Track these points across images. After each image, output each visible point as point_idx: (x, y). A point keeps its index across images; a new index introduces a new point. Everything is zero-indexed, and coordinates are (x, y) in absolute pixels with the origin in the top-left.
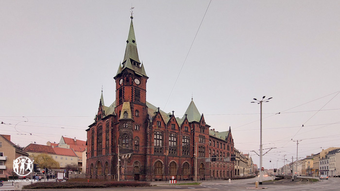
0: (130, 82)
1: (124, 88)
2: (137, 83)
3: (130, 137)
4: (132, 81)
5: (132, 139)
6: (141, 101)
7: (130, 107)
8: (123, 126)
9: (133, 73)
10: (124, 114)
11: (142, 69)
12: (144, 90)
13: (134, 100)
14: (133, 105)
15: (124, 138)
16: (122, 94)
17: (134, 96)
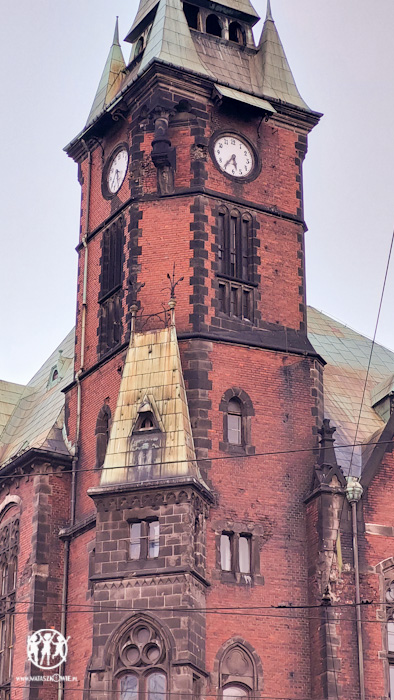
0: (184, 167)
1: (137, 216)
2: (229, 170)
3: (182, 654)
4: (199, 153)
5: (200, 672)
6: (268, 316)
7: (178, 375)
8: (128, 544)
9: (204, 101)
10: (134, 434)
11: (268, 59)
12: (286, 217)
13: (212, 312)
14: (204, 355)
15: (131, 661)
16: (126, 269)
17: (211, 275)
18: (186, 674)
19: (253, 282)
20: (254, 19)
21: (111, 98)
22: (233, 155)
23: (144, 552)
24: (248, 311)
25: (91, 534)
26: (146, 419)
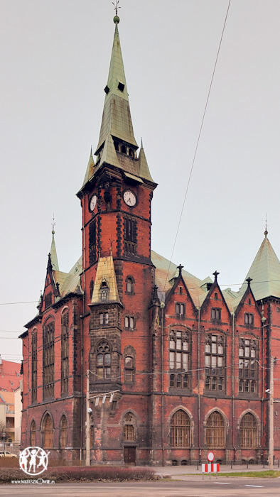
0: (114, 202)
1: (100, 219)
2: (128, 203)
3: (114, 349)
4: (119, 197)
5: (119, 354)
6: (140, 253)
7: (113, 271)
8: (99, 320)
9: (120, 178)
10: (101, 288)
11: (141, 163)
12: (146, 220)
13: (123, 251)
14: (121, 265)
15: (101, 351)
16: (97, 237)
17: (123, 239)
18: (116, 354)
19: (135, 241)
20: (137, 148)
21: (91, 177)
22: (129, 198)
23: (104, 322)
24: (134, 251)
25: (89, 317)
26: (104, 284)
